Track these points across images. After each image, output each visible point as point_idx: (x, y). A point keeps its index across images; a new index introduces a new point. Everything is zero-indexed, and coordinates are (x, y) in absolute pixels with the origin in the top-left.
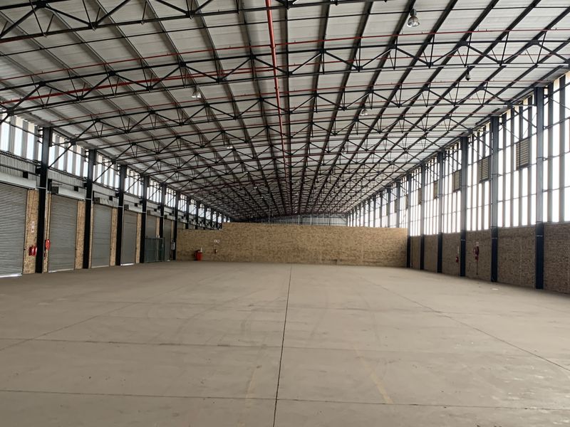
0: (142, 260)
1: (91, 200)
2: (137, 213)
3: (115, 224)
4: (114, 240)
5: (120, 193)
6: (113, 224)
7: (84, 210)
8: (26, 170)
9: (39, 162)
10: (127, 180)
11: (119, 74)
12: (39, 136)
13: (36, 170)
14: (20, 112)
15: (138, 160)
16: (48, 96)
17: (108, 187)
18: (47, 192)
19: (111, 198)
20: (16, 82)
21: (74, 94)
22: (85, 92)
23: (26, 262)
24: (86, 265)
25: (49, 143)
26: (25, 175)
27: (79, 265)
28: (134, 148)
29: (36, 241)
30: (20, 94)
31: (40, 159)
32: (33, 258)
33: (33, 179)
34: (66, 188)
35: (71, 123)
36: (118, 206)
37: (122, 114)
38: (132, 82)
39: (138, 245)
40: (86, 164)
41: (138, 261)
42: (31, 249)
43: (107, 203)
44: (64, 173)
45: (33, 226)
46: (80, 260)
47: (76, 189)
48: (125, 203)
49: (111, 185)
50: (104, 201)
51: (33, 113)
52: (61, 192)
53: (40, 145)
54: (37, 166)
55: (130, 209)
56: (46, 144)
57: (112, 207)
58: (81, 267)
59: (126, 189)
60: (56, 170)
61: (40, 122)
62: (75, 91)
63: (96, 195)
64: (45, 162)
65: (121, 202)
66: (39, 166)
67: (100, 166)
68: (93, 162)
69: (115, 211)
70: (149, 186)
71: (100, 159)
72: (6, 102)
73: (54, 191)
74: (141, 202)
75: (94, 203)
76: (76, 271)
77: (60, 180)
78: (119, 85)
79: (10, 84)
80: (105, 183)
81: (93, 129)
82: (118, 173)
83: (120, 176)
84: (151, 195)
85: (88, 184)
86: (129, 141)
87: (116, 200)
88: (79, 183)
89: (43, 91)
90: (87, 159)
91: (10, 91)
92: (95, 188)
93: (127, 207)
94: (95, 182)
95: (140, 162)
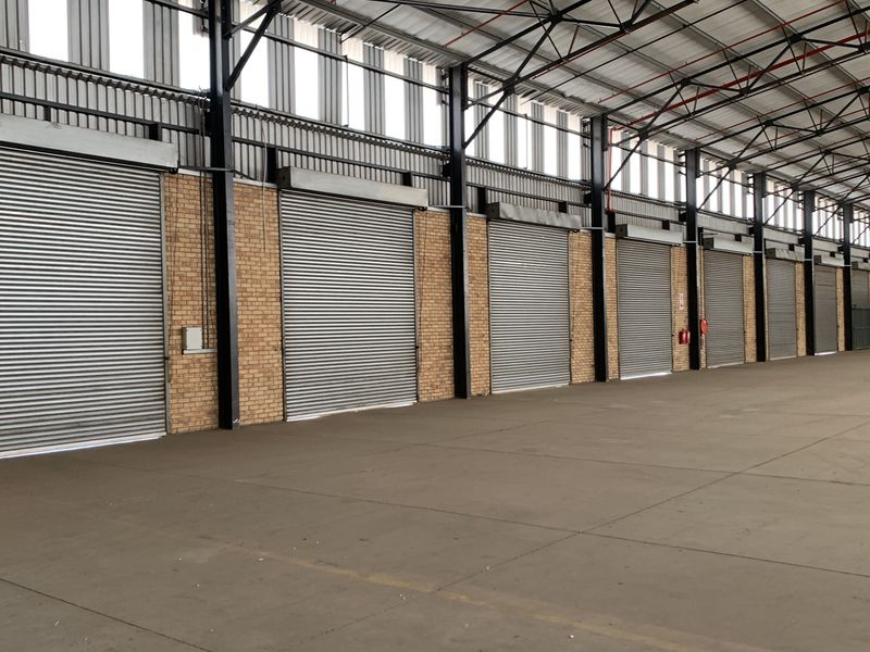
0: (849, 346)
1: (762, 254)
2: (836, 267)
3: (801, 287)
4: (802, 315)
5: (806, 238)
6: (798, 288)
7: (752, 269)
8: (666, 218)
9: (683, 204)
10: (815, 214)
11: (807, 36)
12: (680, 164)
13: (680, 215)
14: (653, 132)
15: (834, 179)
16: (694, 99)
17: (785, 230)
18: (698, 247)
19: (791, 247)
20: (647, 89)
21: (736, 87)
22: (751, 81)
23: (676, 353)
24: (761, 355)
25: (694, 172)
26: (666, 225)
27: (751, 357)
28: (829, 159)
29: (687, 323)
30: (654, 105)
31: (683, 199)
32: (685, 348)
33: (676, 231)
34: (723, 238)
35: (727, 135)
36: (803, 260)
37: (809, 105)
38: (831, 45)
39: (841, 321)
40: (750, 198)
41: (842, 347)
42: (681, 334)
43: (787, 256)
44: (719, 215)
45: (681, 300)
46: (751, 348)
47: (738, 238)
48: (815, 253)
49: (790, 226)
50: (782, 253)
51: (672, 131)
52: (718, 245)
53: (683, 178)
54: (680, 210)
55: (824, 262)
56: (691, 174)
57: (795, 262)
58: (753, 360)
59: (814, 231)
60: (707, 212)
61: (681, 143)
62: (737, 82)
63: (769, 245)
64: (691, 203)
65: (808, 253)
66: (683, 209)
67: (771, 198)
68: (761, 192)
69: (800, 268)
70: (852, 220)
71: (770, 186)
72: (635, 122)
73: (708, 244)
74: (840, 249)
75: (767, 258)
76: (747, 365)
77: (714, 228)
78: (808, 54)
79: (640, 92)
80: (781, 225)
81: (762, 139)
82: (800, 205)
83: (804, 209)
84: (856, 236)
85: (756, 228)
86: (820, 149)
87: (801, 250)
88: (741, 229)
89: (688, 93)
90: (751, 190)
91: (640, 103)
92: (766, 234)
93: (818, 258)
94: (766, 225)
95: (837, 182)
